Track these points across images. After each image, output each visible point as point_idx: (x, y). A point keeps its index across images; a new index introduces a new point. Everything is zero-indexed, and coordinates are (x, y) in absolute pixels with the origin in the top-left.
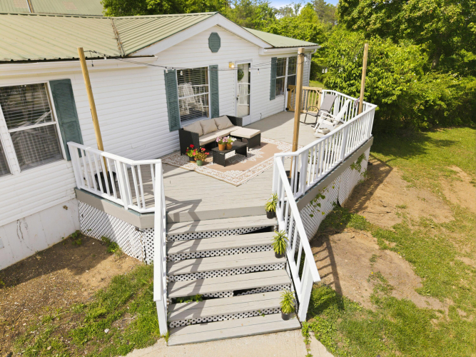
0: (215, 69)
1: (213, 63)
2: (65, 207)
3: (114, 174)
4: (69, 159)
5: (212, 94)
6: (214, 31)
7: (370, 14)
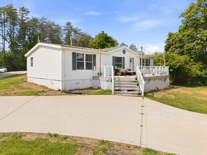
0: (124, 58)
1: (124, 57)
2: (91, 80)
3: (102, 73)
4: (93, 70)
5: (123, 64)
6: (124, 49)
7: (175, 50)
